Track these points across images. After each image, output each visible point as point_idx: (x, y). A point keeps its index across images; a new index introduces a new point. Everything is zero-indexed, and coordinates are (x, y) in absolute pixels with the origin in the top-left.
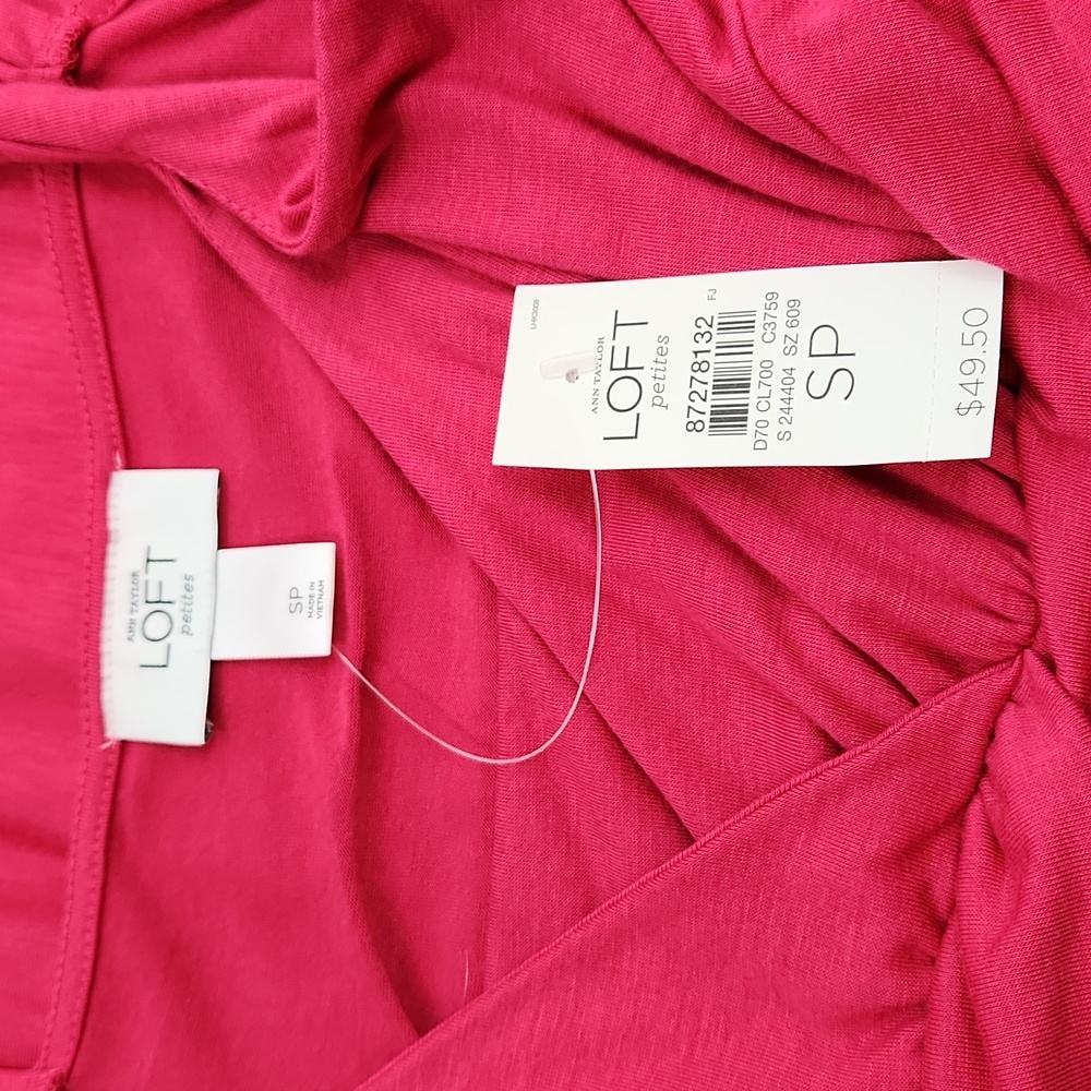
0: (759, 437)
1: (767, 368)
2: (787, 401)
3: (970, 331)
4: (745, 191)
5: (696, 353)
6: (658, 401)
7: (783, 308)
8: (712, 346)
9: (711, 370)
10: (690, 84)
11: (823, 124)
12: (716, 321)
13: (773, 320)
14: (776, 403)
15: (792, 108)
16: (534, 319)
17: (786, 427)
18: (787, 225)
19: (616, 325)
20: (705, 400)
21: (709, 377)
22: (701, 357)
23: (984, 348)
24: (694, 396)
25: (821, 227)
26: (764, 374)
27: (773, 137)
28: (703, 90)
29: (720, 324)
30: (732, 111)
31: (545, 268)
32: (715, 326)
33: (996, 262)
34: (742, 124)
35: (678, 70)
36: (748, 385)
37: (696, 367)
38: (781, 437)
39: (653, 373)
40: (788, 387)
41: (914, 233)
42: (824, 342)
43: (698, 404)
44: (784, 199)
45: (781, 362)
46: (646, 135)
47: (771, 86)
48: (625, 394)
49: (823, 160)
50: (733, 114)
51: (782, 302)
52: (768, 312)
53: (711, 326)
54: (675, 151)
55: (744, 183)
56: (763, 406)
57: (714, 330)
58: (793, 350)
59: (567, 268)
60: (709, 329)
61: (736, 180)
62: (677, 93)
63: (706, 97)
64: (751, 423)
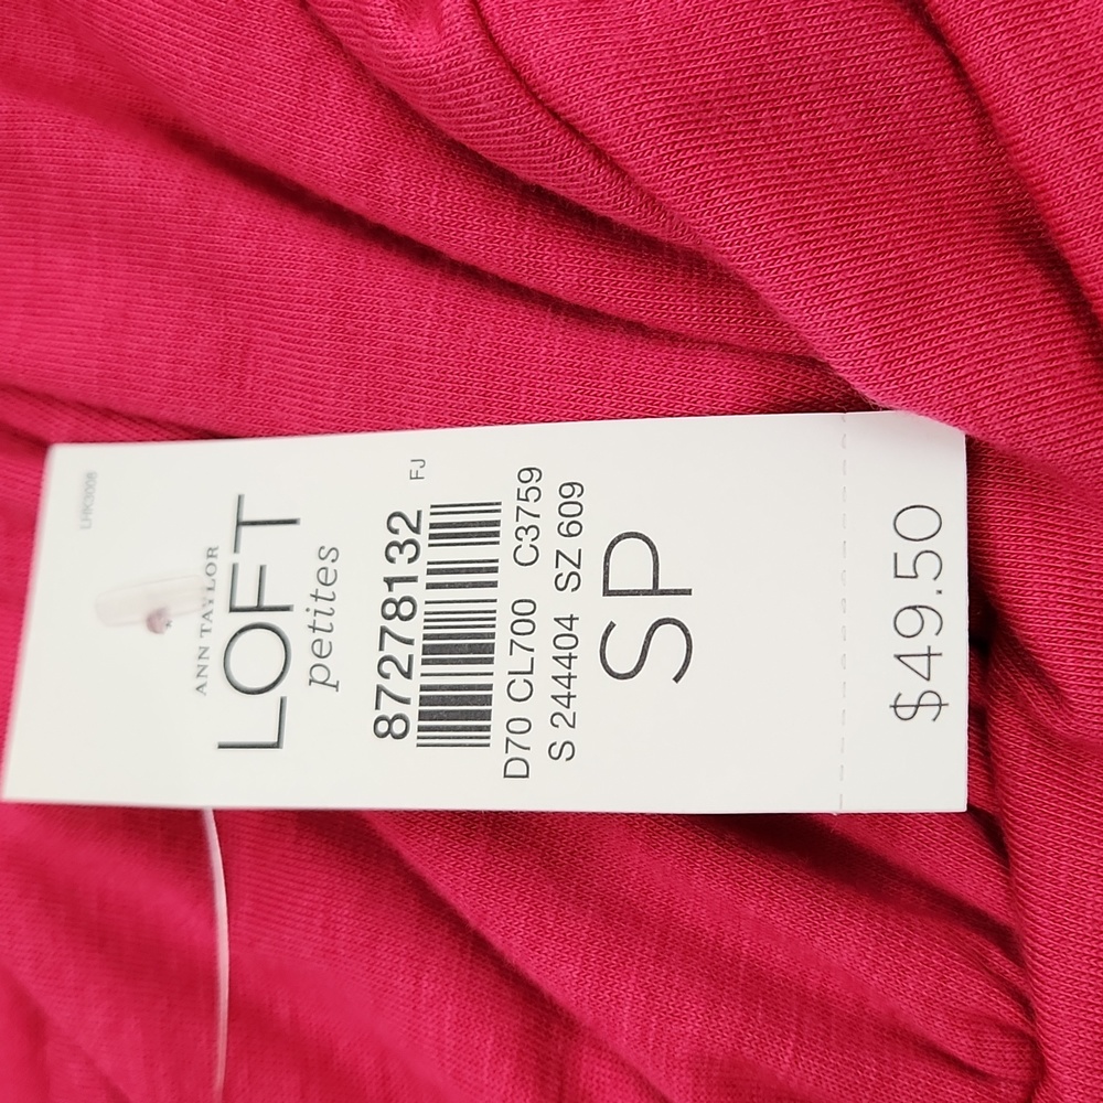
0: (514, 752)
1: (524, 615)
2: (565, 681)
3: (908, 551)
4: (472, 274)
5: (390, 582)
6: (319, 674)
7: (551, 499)
8: (419, 569)
9: (420, 616)
10: (360, 69)
11: (619, 147)
12: (427, 520)
13: (534, 521)
14: (545, 686)
15: (557, 116)
16: (86, 510)
17: (564, 733)
18: (552, 341)
19: (240, 524)
20: (408, 675)
21: (415, 629)
22: (400, 590)
23: (939, 585)
24: (388, 667)
25: (616, 342)
26: (519, 627)
27: (523, 173)
28: (384, 80)
29: (432, 526)
30: (441, 121)
31: (108, 413)
32: (425, 530)
33: (956, 420)
34: (461, 148)
35: (338, 43)
36: (490, 649)
37: (391, 609)
38: (555, 752)
39: (309, 618)
40: (566, 653)
41: (789, 357)
42: (631, 567)
43: (396, 684)
44: (547, 291)
45: (552, 605)
46: (282, 167)
47: (515, 71)
48: (257, 658)
49: (619, 218)
50: (444, 126)
51: (549, 485)
52: (523, 505)
53: (416, 530)
54: (338, 196)
55: (471, 260)
56: (520, 689)
57: (423, 538)
58: (574, 581)
59: (148, 412)
60: (413, 536)
61: (455, 253)
62: (336, 88)
63: (393, 96)
64: (497, 723)
